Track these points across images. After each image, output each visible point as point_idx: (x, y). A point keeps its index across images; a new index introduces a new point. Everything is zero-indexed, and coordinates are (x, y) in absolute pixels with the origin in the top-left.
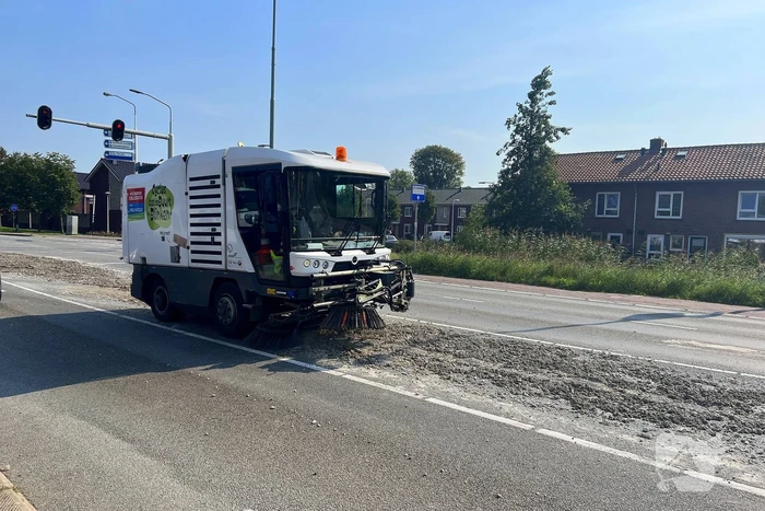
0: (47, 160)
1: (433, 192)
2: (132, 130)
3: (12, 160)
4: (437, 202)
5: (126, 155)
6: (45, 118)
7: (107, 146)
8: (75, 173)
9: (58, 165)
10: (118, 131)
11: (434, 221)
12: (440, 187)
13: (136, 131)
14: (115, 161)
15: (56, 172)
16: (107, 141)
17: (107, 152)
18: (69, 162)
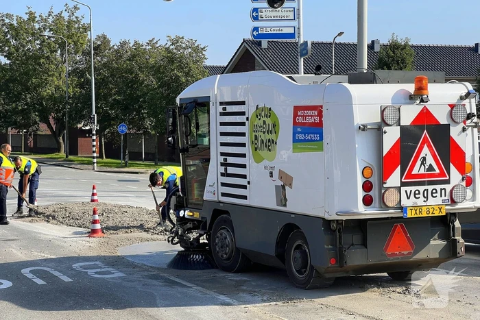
0: (167, 49)
3: (118, 53)
5: (285, 31)
7: (256, 18)
8: (206, 67)
9: (182, 57)
14: (265, 44)
15: (180, 68)
16: (255, 10)
17: (256, 29)
18: (198, 50)
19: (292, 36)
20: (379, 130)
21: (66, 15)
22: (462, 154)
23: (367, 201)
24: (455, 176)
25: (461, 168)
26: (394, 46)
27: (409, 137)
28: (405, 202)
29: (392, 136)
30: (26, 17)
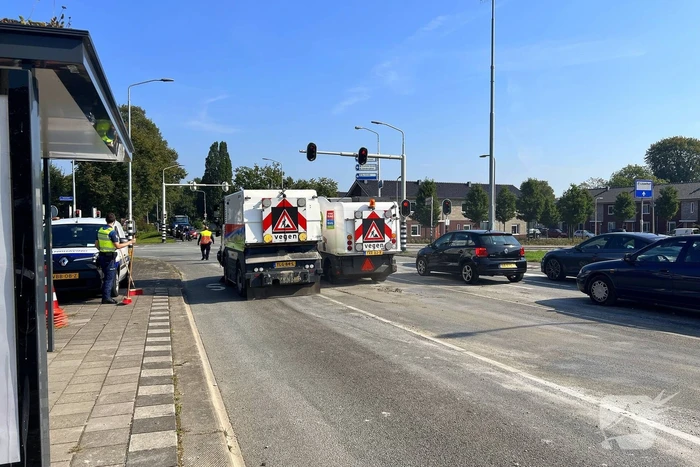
0: (319, 185)
1: (675, 187)
2: (376, 155)
4: (680, 197)
5: (371, 175)
6: (311, 152)
7: (357, 170)
9: (326, 187)
10: (362, 156)
11: (679, 216)
12: (686, 180)
13: (379, 155)
14: (366, 182)
16: (357, 165)
17: (358, 174)
18: (333, 184)
19: (375, 178)
20: (353, 221)
21: (273, 167)
22: (391, 230)
23: (350, 249)
24: (387, 239)
25: (390, 235)
26: (427, 183)
27: (367, 223)
28: (365, 249)
29: (359, 223)
30: (254, 168)
